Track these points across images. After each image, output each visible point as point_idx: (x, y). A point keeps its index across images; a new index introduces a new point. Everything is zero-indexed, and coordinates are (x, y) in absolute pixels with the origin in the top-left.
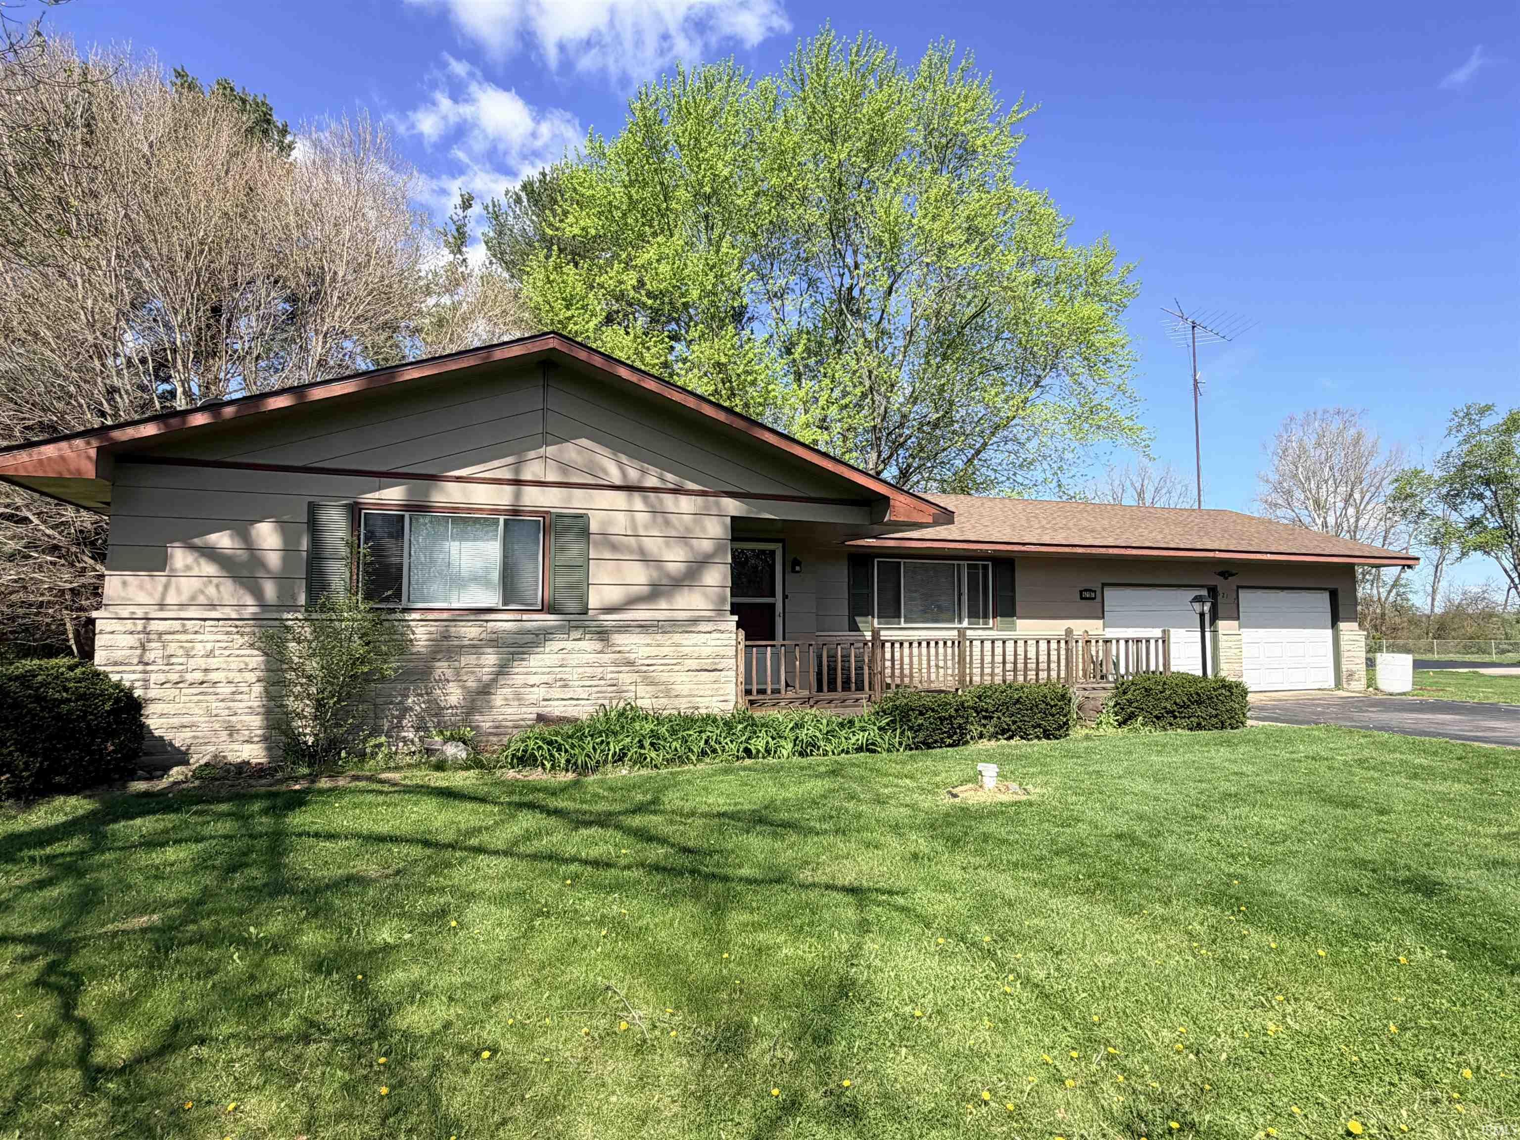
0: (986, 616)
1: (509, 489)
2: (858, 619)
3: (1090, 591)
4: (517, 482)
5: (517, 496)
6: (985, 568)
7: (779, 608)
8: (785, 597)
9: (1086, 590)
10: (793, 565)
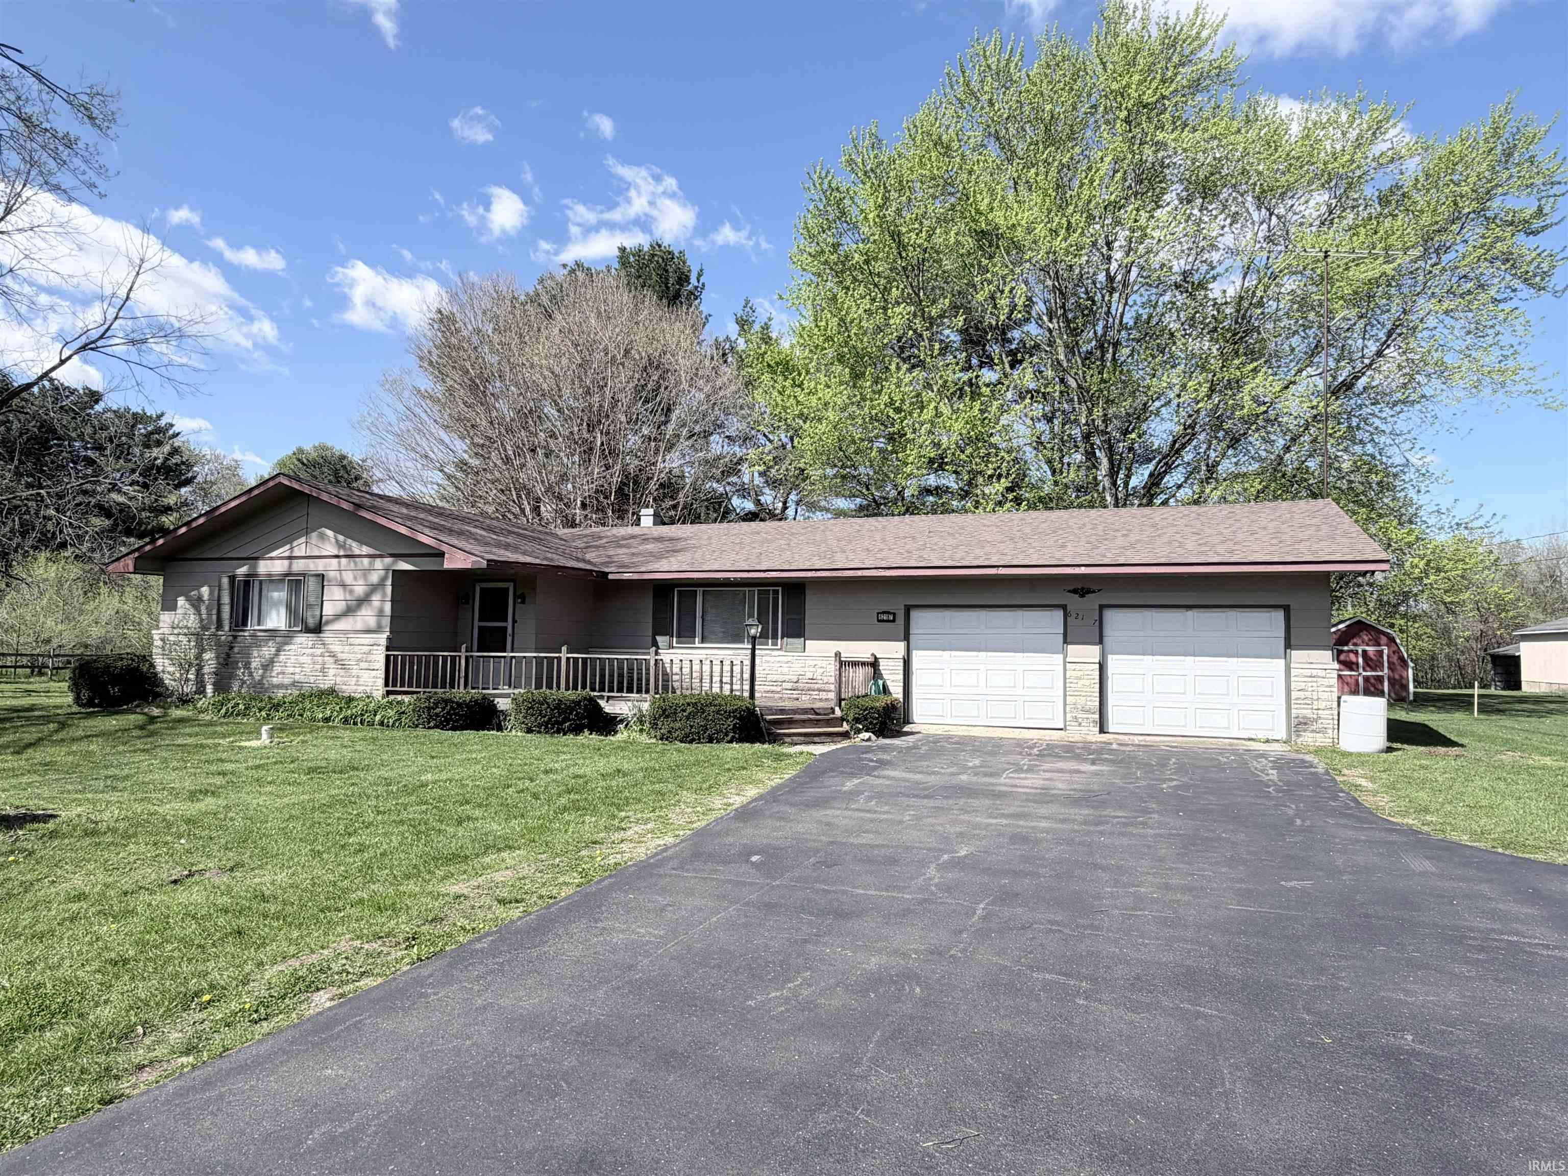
0: (775, 637)
1: (286, 562)
2: (658, 638)
3: (888, 613)
4: (290, 558)
5: (290, 565)
6: (776, 592)
7: (510, 631)
8: (514, 621)
9: (884, 613)
10: (521, 598)
